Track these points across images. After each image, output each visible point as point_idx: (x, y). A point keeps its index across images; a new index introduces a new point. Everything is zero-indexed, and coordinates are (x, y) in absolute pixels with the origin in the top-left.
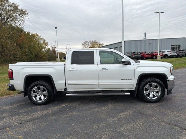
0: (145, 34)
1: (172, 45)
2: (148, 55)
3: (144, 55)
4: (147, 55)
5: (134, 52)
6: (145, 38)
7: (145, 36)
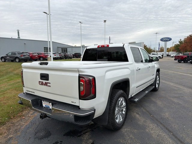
0: (18, 32)
1: (45, 48)
2: (37, 56)
3: (32, 56)
4: (35, 57)
5: (22, 53)
6: (19, 37)
7: (19, 35)
